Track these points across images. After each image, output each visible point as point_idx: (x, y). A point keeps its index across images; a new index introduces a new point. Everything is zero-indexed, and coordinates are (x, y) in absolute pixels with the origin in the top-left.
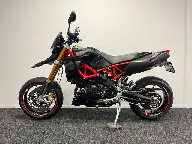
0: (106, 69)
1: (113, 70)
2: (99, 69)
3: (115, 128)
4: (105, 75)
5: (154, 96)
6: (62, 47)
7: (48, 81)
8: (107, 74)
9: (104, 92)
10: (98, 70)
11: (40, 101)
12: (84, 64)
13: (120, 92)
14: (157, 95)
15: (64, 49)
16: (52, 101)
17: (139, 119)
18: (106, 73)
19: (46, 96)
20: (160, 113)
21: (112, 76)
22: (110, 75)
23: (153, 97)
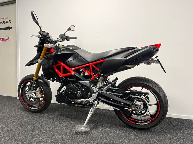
0: (82, 68)
1: (90, 69)
2: (74, 67)
3: (83, 131)
4: (82, 74)
5: (138, 101)
6: (43, 47)
7: (34, 78)
8: (84, 73)
9: (80, 92)
10: (73, 69)
11: (29, 96)
12: (59, 62)
13: (95, 93)
14: (140, 100)
15: (44, 48)
16: (39, 96)
17: (125, 127)
18: (82, 71)
19: (34, 91)
20: (148, 123)
21: (89, 75)
22: (86, 74)
23: (136, 102)
